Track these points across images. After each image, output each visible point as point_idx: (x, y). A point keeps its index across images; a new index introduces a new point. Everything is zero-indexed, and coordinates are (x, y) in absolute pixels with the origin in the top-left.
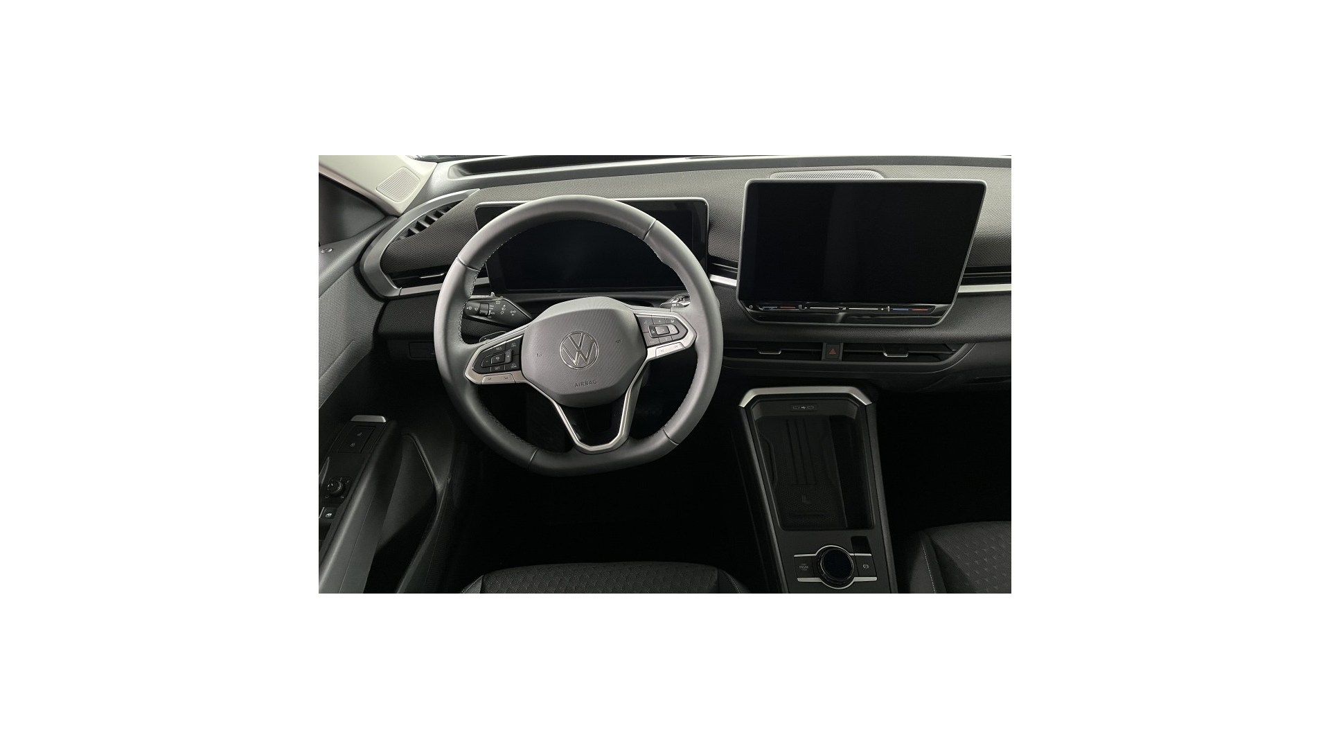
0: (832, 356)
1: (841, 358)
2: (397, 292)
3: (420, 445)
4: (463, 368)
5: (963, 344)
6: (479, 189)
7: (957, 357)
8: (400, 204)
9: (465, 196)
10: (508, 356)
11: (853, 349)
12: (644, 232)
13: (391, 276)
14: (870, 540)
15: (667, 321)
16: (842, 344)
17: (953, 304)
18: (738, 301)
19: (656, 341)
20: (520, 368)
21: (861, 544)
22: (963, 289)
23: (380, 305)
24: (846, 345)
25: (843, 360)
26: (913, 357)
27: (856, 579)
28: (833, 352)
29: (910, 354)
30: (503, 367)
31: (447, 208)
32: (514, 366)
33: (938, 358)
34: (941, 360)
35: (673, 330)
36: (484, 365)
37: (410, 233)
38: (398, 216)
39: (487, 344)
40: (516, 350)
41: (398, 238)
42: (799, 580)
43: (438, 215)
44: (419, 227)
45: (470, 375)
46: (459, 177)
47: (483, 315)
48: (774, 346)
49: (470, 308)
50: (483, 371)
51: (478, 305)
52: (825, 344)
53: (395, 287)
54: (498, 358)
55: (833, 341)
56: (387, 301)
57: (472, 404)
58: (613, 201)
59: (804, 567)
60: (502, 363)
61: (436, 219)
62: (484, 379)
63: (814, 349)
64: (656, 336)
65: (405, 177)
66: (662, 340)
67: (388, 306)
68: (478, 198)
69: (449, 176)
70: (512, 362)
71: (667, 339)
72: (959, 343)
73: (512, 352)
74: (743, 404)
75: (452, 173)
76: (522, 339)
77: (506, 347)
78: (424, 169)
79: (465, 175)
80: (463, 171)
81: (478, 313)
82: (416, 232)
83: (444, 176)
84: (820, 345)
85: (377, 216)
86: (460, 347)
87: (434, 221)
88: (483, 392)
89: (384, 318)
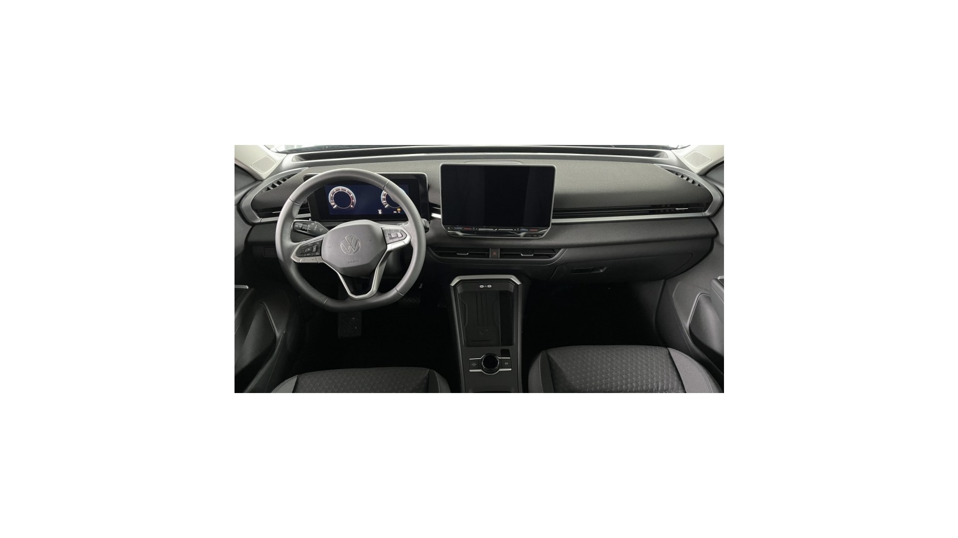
0: (495, 255)
1: (499, 256)
2: (259, 220)
3: (268, 311)
4: (290, 254)
5: (560, 249)
6: (308, 168)
7: (559, 256)
8: (264, 174)
9: (300, 171)
10: (315, 249)
11: (506, 252)
12: (383, 186)
13: (256, 211)
14: (510, 350)
15: (397, 231)
16: (499, 250)
17: (550, 227)
18: (442, 225)
19: (391, 241)
20: (321, 255)
21: (505, 353)
22: (553, 221)
23: (250, 227)
24: (502, 250)
25: (501, 258)
26: (536, 256)
27: (500, 370)
28: (495, 253)
29: (534, 255)
30: (311, 253)
31: (289, 177)
32: (317, 254)
33: (550, 256)
34: (551, 258)
35: (400, 235)
36: (302, 253)
37: (268, 189)
38: (262, 180)
39: (304, 243)
40: (319, 247)
41: (261, 191)
42: (470, 371)
43: (284, 180)
44: (274, 186)
45: (294, 258)
46: (298, 161)
47: (304, 230)
48: (464, 250)
49: (297, 226)
50: (302, 255)
51: (302, 225)
52: (490, 249)
53: (258, 218)
54: (309, 249)
55: (495, 247)
56: (253, 225)
57: (293, 272)
58: (375, 173)
59: (474, 365)
60: (311, 252)
61: (282, 182)
62: (301, 260)
63: (485, 251)
64: (391, 238)
65: (267, 161)
66: (394, 240)
67: (254, 228)
68: (306, 171)
69: (292, 161)
70: (317, 251)
71: (397, 239)
72: (559, 248)
73: (317, 247)
74: (453, 284)
75: (294, 159)
76: (322, 241)
77: (314, 244)
78: (279, 158)
79: (302, 161)
80: (301, 159)
81: (301, 229)
82: (272, 188)
83: (290, 161)
84: (488, 250)
85: (251, 180)
86: (289, 243)
87: (281, 183)
88: (301, 267)
89: (251, 234)
